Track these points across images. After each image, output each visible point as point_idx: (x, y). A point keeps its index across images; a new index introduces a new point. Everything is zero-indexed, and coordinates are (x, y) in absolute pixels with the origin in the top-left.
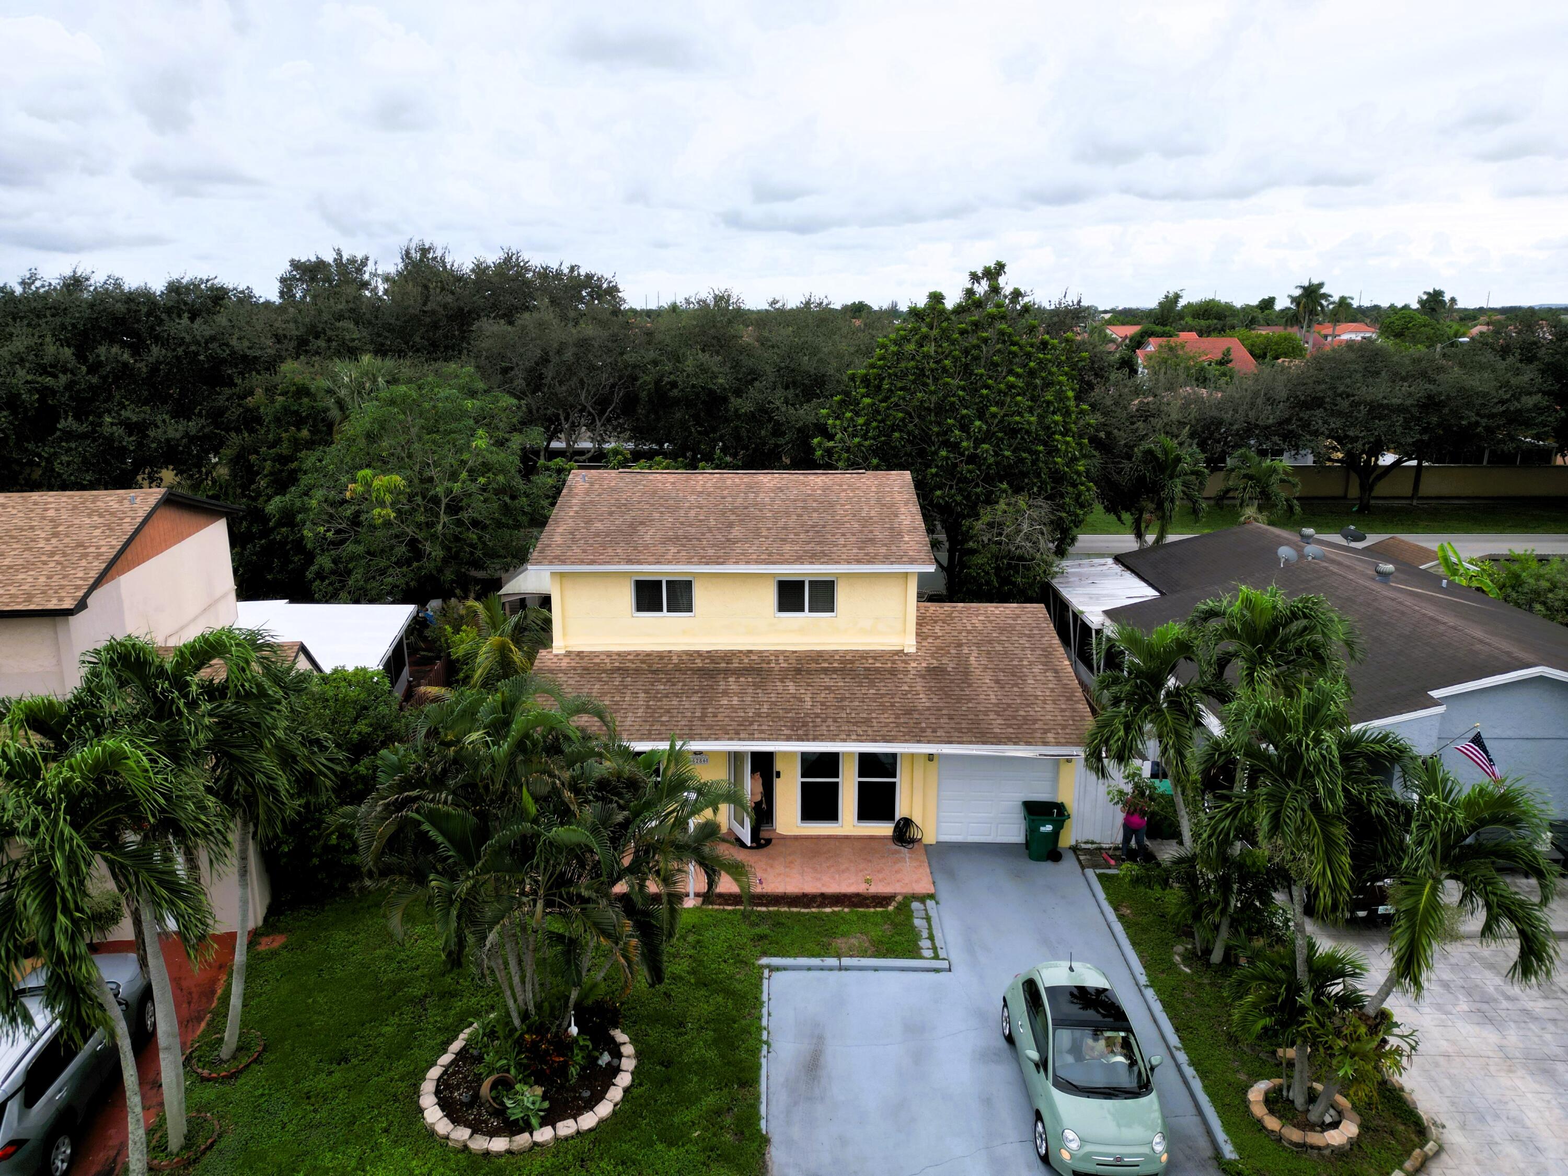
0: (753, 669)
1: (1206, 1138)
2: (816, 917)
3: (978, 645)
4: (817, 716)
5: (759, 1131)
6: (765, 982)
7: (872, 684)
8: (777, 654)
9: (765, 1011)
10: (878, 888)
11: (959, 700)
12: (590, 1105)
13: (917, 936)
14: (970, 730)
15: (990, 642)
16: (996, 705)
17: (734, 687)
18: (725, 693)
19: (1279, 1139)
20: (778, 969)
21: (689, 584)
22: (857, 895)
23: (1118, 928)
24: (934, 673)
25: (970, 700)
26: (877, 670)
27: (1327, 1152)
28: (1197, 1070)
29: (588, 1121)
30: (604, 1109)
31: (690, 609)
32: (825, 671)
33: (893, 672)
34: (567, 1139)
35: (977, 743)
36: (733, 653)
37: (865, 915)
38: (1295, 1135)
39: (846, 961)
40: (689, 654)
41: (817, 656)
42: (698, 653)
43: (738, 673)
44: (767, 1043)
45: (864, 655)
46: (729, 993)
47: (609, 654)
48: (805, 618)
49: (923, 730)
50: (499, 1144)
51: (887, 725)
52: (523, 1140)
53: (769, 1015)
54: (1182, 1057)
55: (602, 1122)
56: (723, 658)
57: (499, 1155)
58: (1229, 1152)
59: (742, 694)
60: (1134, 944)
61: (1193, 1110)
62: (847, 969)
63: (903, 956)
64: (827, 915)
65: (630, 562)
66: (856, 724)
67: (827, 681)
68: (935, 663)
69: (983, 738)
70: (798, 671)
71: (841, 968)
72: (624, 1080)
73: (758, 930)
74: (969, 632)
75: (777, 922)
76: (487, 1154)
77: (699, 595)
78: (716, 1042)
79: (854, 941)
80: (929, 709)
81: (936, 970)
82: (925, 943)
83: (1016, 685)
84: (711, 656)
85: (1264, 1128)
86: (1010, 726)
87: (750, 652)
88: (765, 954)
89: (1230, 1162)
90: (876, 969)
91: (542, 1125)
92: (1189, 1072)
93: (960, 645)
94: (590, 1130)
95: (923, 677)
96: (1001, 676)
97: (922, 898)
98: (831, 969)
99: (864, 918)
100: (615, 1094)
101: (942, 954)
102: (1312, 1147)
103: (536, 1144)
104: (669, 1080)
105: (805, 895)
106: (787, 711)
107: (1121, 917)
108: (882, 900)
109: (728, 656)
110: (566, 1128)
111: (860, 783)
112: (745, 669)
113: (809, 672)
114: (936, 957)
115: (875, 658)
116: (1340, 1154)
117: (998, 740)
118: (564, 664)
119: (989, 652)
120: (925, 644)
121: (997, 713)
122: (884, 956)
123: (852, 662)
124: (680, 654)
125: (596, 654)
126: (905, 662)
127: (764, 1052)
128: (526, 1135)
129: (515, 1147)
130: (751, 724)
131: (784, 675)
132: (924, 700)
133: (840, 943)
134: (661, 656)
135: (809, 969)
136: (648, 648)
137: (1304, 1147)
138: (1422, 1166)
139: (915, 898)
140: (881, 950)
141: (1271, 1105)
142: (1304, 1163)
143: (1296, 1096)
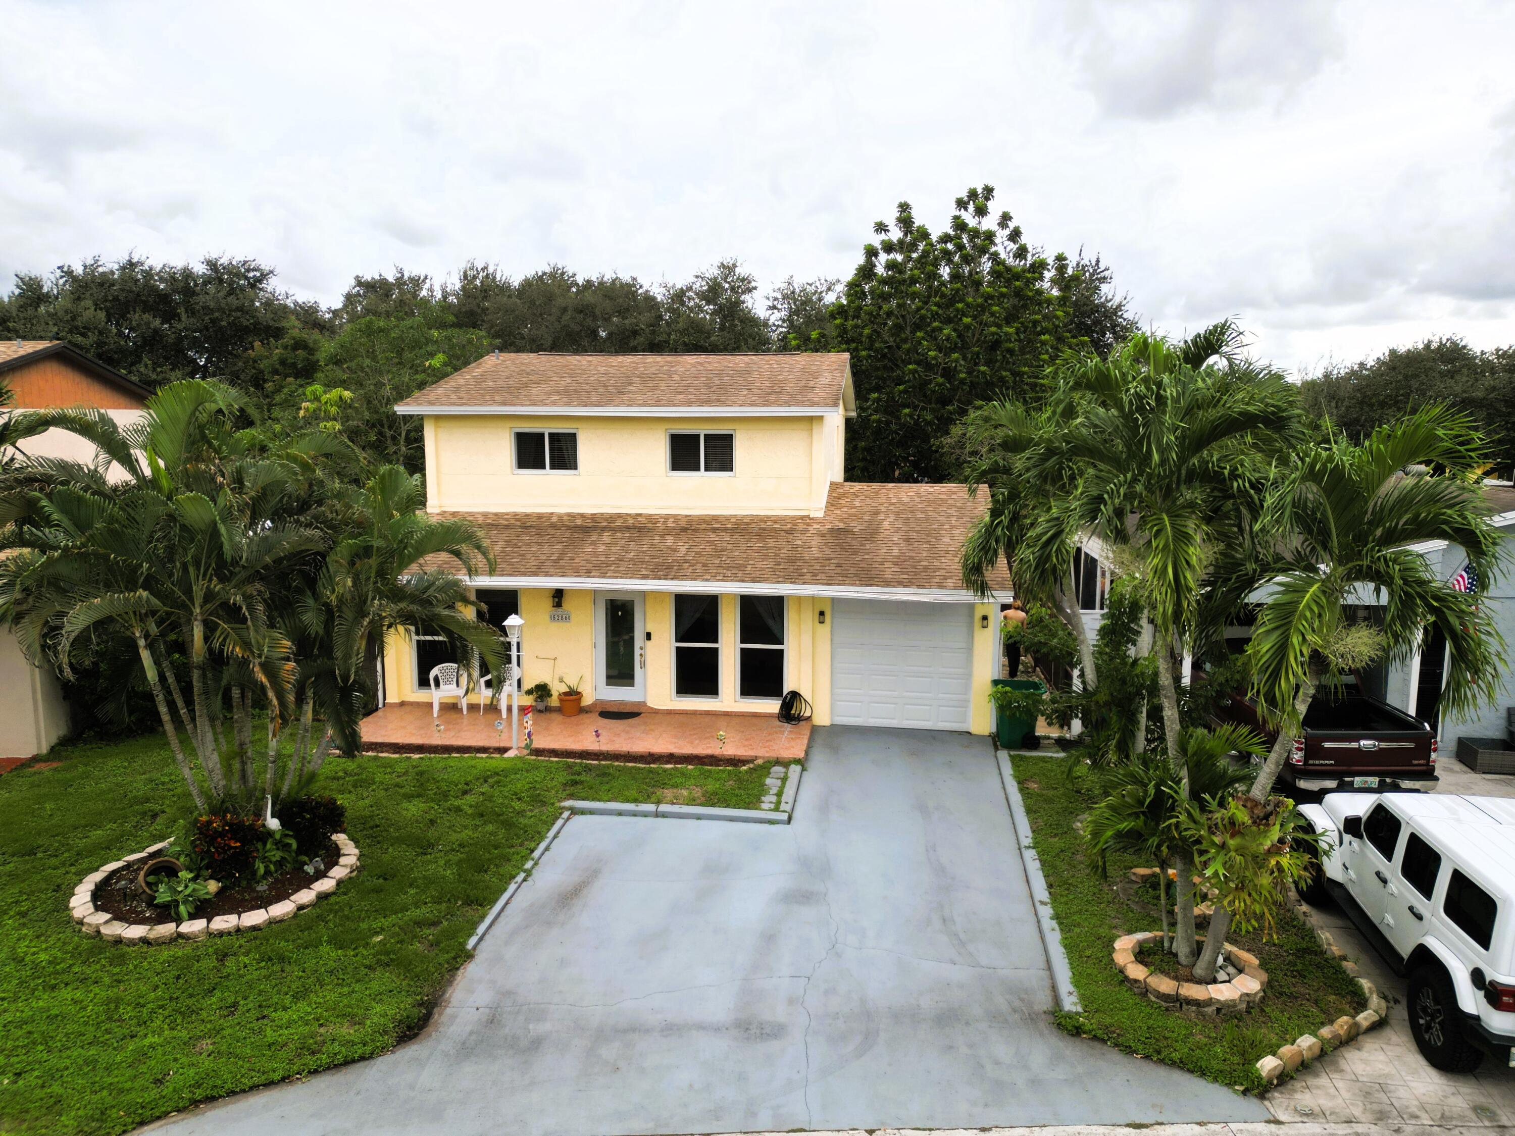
0: (635, 527)
1: (1048, 992)
2: (651, 771)
3: (897, 514)
4: (686, 561)
5: (463, 945)
6: (560, 822)
7: (762, 540)
8: (667, 517)
9: (543, 846)
10: (730, 750)
11: (855, 553)
12: (264, 902)
13: (763, 790)
14: (856, 575)
15: (912, 512)
16: (899, 558)
17: (606, 540)
18: (593, 543)
19: (1144, 991)
20: (583, 812)
21: (573, 437)
22: (712, 757)
23: (1016, 798)
24: (839, 533)
25: (868, 554)
26: (775, 530)
27: (1210, 1010)
28: (1060, 924)
29: (255, 918)
30: (282, 909)
31: (576, 468)
32: (714, 530)
33: (789, 532)
34: (221, 934)
35: (861, 585)
36: (619, 516)
37: (710, 771)
38: (1165, 985)
39: (663, 808)
40: (572, 515)
41: (711, 519)
42: (582, 516)
43: (614, 530)
44: (529, 873)
45: (764, 519)
46: (508, 825)
47: (485, 515)
48: (700, 478)
49: (802, 575)
50: (136, 931)
51: (762, 569)
52: (167, 929)
53: (547, 849)
54: (1046, 912)
55: (271, 922)
56: (606, 520)
57: (132, 942)
58: (1071, 1003)
59: (611, 544)
60: (1029, 811)
61: (1042, 964)
62: (664, 815)
63: (736, 806)
64: (665, 771)
65: (504, 404)
66: (728, 569)
67: (713, 537)
68: (842, 525)
70: (685, 530)
71: (657, 815)
72: (325, 885)
73: (577, 778)
74: (893, 504)
75: (604, 774)
76: (118, 941)
77: (584, 451)
78: (459, 863)
79: (685, 793)
80: (817, 558)
81: (771, 822)
82: (768, 800)
83: (929, 543)
84: (594, 517)
85: (1126, 978)
86: (903, 573)
87: (640, 515)
88: (572, 796)
89: (1069, 1016)
90: (699, 817)
91: (192, 917)
92: (1049, 924)
93: (877, 513)
94: (254, 928)
95: (823, 535)
96: (913, 535)
97: (786, 764)
98: (645, 815)
99: (707, 775)
100: (305, 896)
101: (783, 807)
102: (1189, 1002)
103: (180, 935)
104: (378, 890)
105: (651, 755)
106: (653, 557)
107: (1023, 790)
108: (735, 762)
109: (612, 518)
110: (222, 923)
111: (742, 650)
112: (628, 528)
113: (696, 530)
114: (777, 809)
115: (775, 522)
116: (1226, 1011)
117: (887, 584)
119: (908, 519)
120: (838, 512)
121: (895, 564)
122: (713, 805)
123: (747, 524)
124: (562, 515)
125: (471, 514)
126: (808, 525)
127: (519, 878)
128: (173, 925)
129: (152, 935)
130: (610, 565)
131: (668, 531)
132: (814, 552)
133: (669, 793)
134: (540, 516)
135: (620, 813)
136: (528, 510)
137: (1178, 1002)
138: (1351, 1039)
139: (778, 762)
140: (711, 800)
141: (1142, 954)
142: (1174, 1022)
143: (1182, 949)
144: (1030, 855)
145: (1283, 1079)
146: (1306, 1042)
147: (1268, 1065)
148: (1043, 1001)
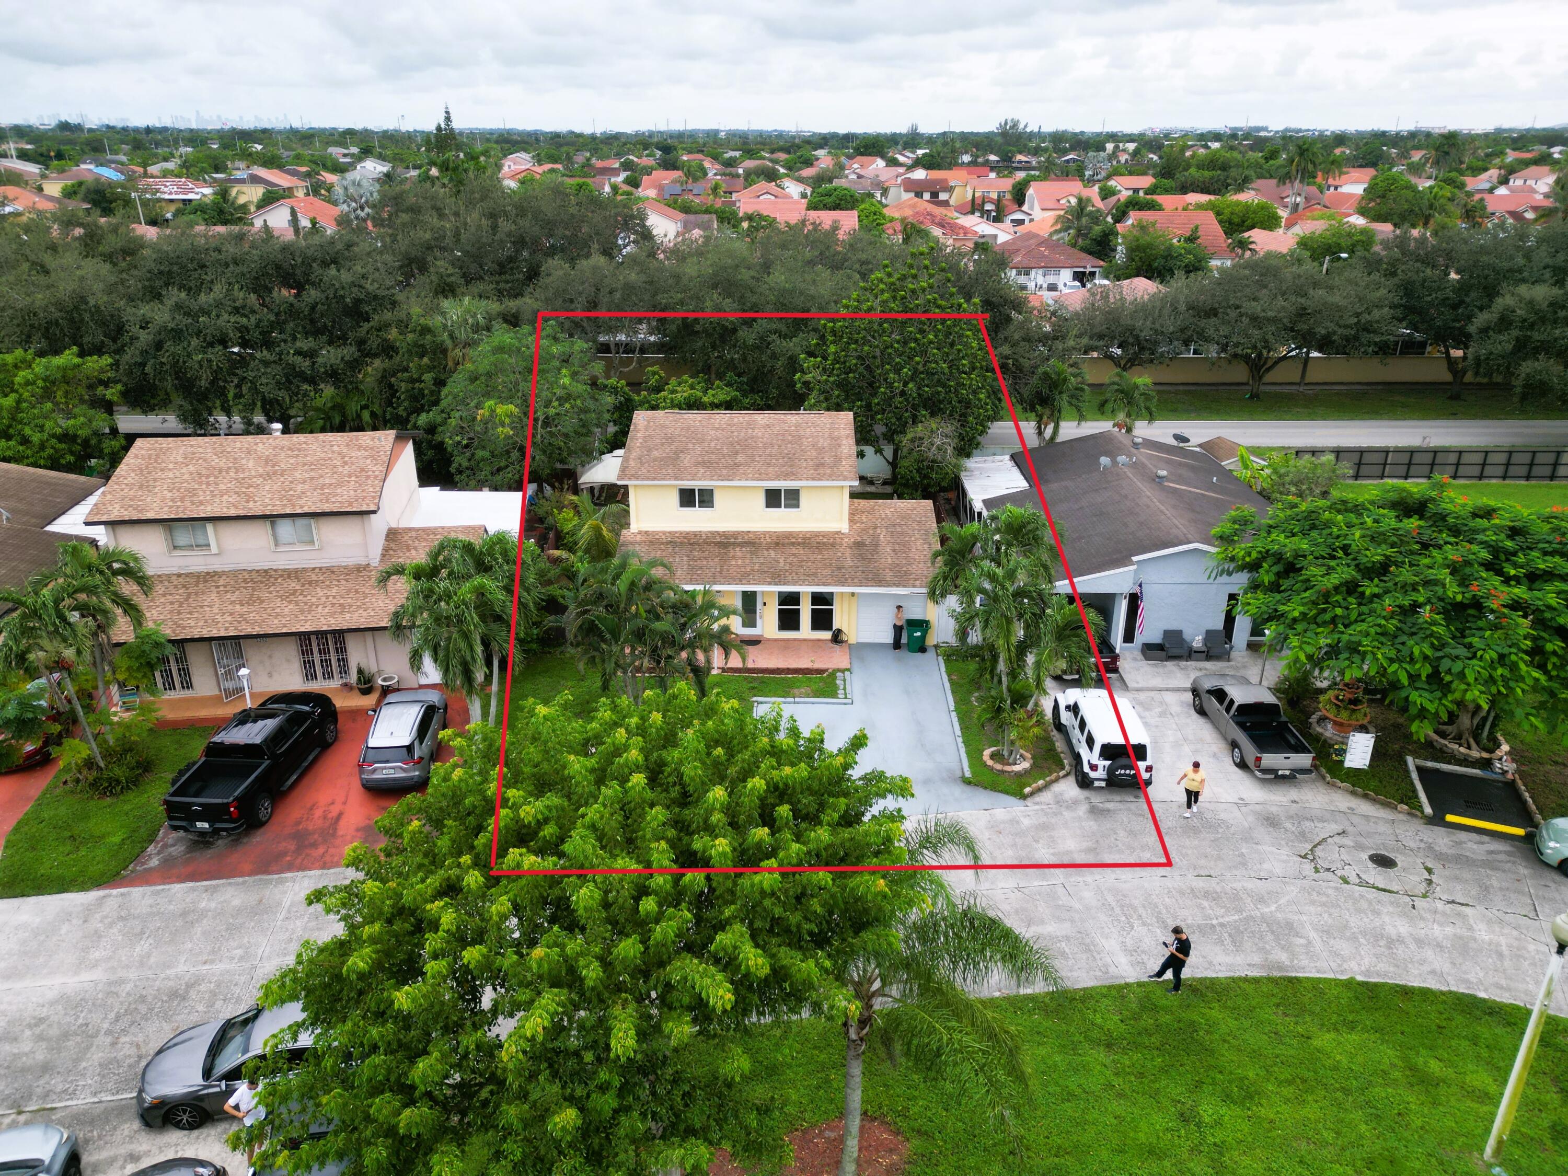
0: (750, 542)
1: (960, 770)
2: (783, 679)
3: (887, 527)
4: (786, 571)
6: (755, 708)
7: (820, 552)
8: (765, 533)
10: (818, 665)
11: (870, 561)
13: (837, 688)
14: (873, 579)
15: (894, 525)
16: (891, 564)
17: (739, 554)
18: (734, 557)
19: (992, 769)
20: (761, 703)
21: (711, 491)
22: (807, 669)
23: (947, 685)
24: (859, 545)
25: (876, 562)
26: (824, 543)
27: (1013, 774)
28: (965, 746)
31: (713, 507)
32: (793, 544)
33: (833, 545)
35: (876, 586)
36: (739, 533)
37: (810, 678)
38: (998, 767)
39: (797, 700)
40: (712, 533)
41: (789, 535)
42: (717, 532)
43: (742, 545)
45: (817, 534)
47: (664, 533)
48: (782, 512)
49: (846, 579)
51: (826, 575)
54: (960, 740)
56: (732, 536)
58: (968, 774)
59: (743, 558)
60: (953, 692)
61: (958, 760)
62: (798, 703)
63: (828, 697)
64: (789, 678)
65: (676, 479)
66: (808, 575)
67: (794, 550)
68: (859, 539)
69: (880, 582)
70: (777, 544)
71: (795, 703)
73: (752, 685)
74: (883, 520)
75: (762, 682)
77: (718, 498)
79: (803, 690)
80: (851, 566)
81: (845, 704)
82: (841, 692)
83: (905, 552)
84: (724, 534)
85: (987, 765)
86: (896, 576)
87: (749, 532)
88: (755, 695)
89: (967, 778)
90: (816, 703)
92: (961, 745)
93: (876, 527)
95: (851, 547)
96: (897, 547)
97: (843, 671)
98: (789, 703)
99: (810, 680)
101: (849, 696)
102: (1006, 772)
105: (778, 669)
106: (769, 567)
107: (950, 680)
108: (820, 671)
109: (736, 535)
111: (812, 609)
112: (746, 542)
113: (783, 544)
114: (846, 698)
115: (823, 536)
116: (1018, 775)
117: (888, 585)
118: (638, 538)
119: (892, 532)
120: (854, 526)
121: (890, 569)
122: (818, 697)
123: (809, 538)
124: (706, 533)
125: (657, 533)
126: (841, 539)
130: (748, 574)
131: (766, 545)
132: (849, 562)
133: (796, 691)
134: (695, 534)
136: (687, 529)
137: (1003, 772)
138: (1057, 780)
139: (839, 670)
140: (818, 694)
141: (992, 756)
142: (1001, 779)
143: (1006, 753)
144: (954, 714)
145: (1032, 794)
146: (1041, 782)
147: (1027, 790)
148: (959, 774)
